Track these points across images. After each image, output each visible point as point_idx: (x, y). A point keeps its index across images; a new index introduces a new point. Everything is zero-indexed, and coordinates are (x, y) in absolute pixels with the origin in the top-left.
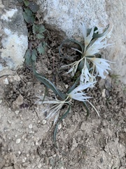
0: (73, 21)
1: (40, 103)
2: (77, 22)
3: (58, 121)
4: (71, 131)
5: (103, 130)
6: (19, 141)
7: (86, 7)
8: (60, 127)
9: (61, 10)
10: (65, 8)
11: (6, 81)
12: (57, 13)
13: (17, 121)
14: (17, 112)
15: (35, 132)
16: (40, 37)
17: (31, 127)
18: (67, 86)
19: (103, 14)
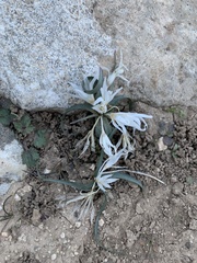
0: (55, 90)
1: (63, 205)
2: (60, 87)
3: (96, 217)
4: (123, 221)
5: (177, 201)
6: (54, 256)
7: (62, 60)
8: (102, 222)
9: (31, 91)
10: (35, 85)
11: (17, 198)
12: (29, 97)
13: (45, 235)
14: (41, 226)
15: (71, 239)
16: (29, 130)
17: (63, 236)
18: (93, 167)
19: (100, 41)
